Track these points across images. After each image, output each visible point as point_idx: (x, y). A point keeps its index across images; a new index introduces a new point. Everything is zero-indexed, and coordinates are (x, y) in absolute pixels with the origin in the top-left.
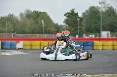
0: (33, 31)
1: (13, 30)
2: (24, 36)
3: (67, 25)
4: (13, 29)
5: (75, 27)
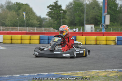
0: (14, 24)
2: (5, 28)
3: (50, 18)
5: (58, 20)
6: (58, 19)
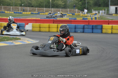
0: (40, 4)
1: (20, 2)
2: (31, 9)
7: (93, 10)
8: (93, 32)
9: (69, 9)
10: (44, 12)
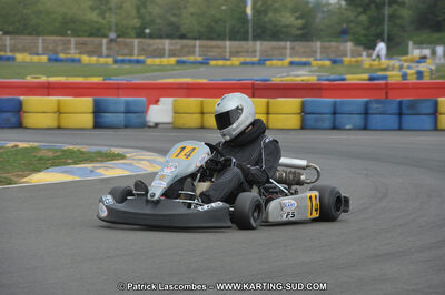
0: (211, 27)
1: (136, 22)
3: (343, 3)
4: (138, 18)
5: (373, 12)
6: (373, 6)
7: (411, 43)
8: (404, 126)
9: (319, 44)
10: (227, 56)
